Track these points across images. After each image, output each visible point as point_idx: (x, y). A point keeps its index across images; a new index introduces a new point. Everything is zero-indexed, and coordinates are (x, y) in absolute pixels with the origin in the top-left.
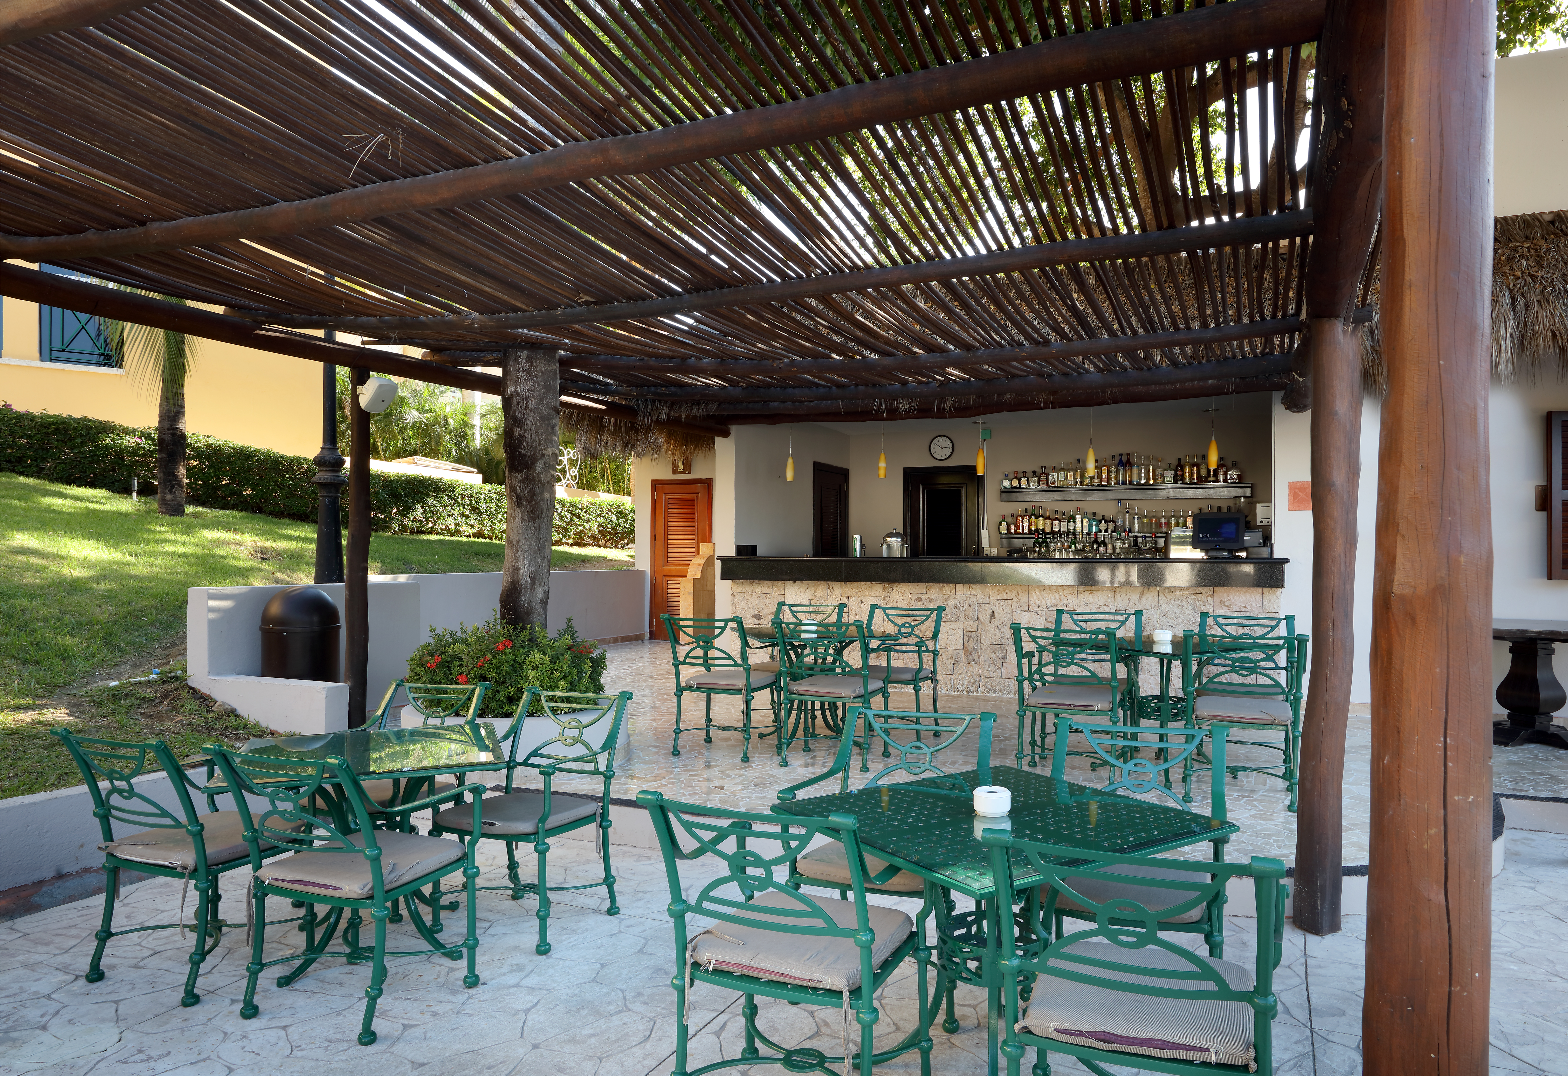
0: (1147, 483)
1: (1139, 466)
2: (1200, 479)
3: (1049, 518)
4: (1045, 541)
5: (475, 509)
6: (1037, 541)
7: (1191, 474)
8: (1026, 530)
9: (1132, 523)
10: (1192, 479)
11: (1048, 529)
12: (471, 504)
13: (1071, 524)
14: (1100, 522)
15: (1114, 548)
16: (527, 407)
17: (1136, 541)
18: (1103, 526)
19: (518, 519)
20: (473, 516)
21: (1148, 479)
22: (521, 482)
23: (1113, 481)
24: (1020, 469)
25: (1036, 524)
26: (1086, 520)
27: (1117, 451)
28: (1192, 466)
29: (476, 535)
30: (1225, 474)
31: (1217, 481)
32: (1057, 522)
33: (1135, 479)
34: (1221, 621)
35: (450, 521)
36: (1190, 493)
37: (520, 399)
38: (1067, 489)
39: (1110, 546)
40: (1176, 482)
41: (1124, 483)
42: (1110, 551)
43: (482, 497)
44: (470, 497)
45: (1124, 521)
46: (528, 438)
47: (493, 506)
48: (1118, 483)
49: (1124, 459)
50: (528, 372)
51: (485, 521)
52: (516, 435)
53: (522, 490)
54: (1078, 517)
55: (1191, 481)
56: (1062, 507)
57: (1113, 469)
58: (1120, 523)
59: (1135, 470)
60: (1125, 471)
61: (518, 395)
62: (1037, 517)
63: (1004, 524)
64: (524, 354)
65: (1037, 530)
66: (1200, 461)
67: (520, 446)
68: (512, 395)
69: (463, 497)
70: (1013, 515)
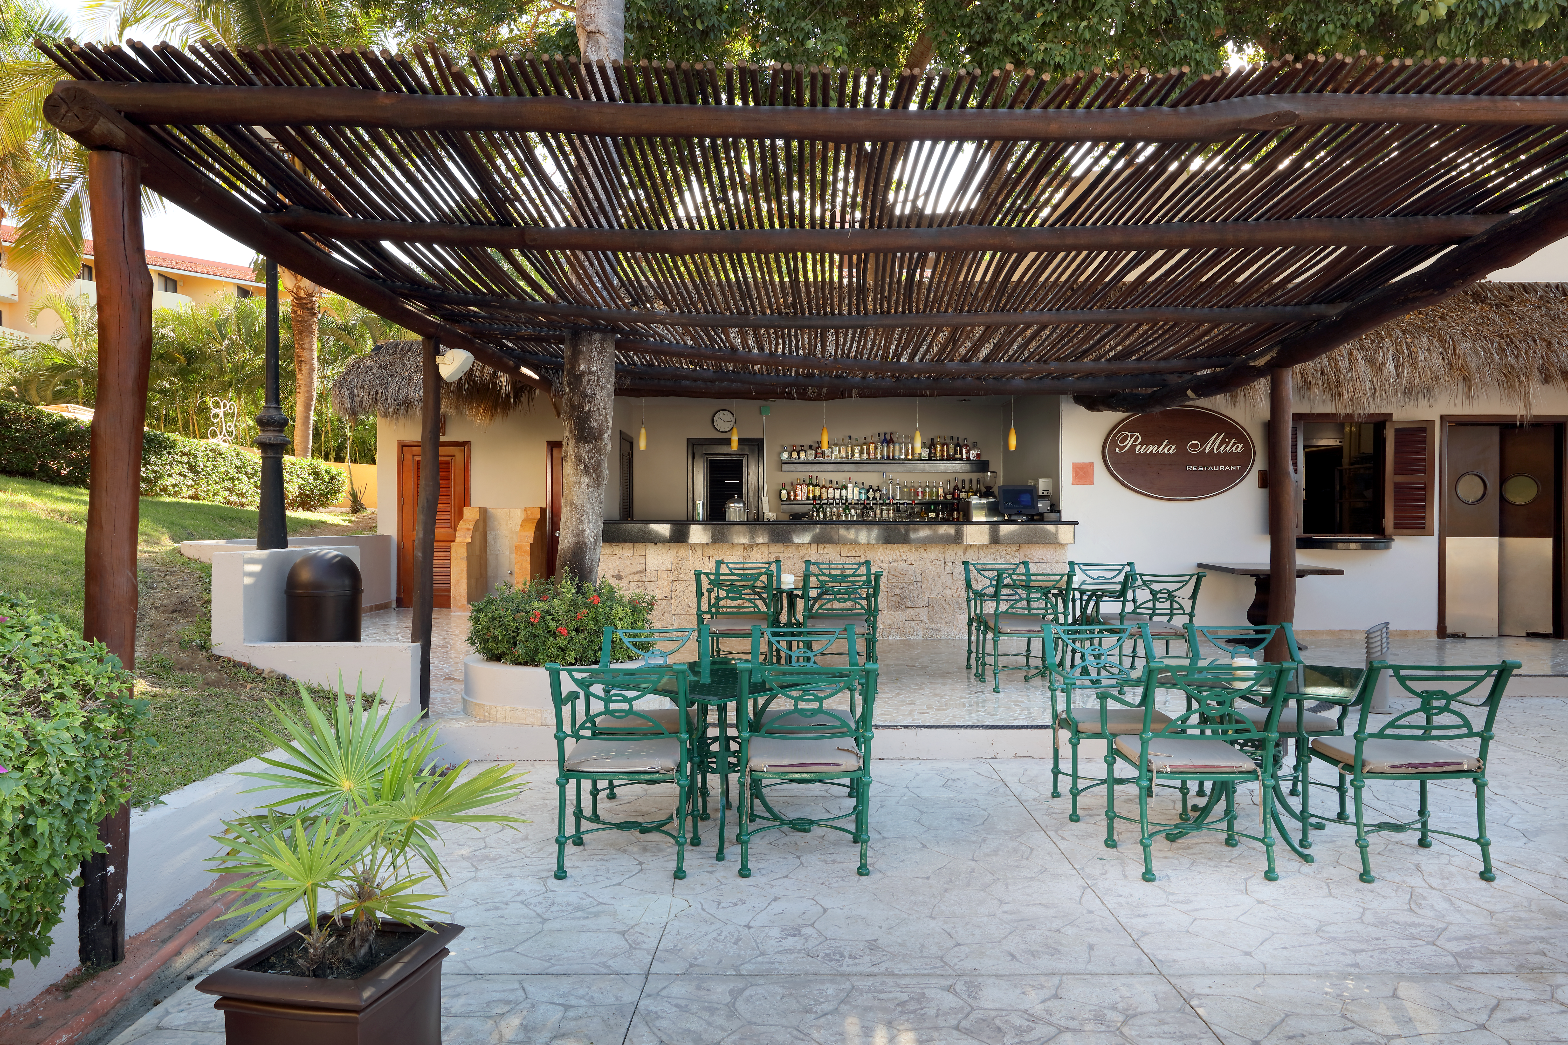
0: (906, 458)
1: (900, 443)
2: (949, 457)
3: (824, 487)
4: (821, 507)
5: (192, 469)
6: (815, 507)
7: (942, 452)
8: (805, 497)
9: (894, 492)
10: (942, 455)
11: (824, 497)
12: (189, 462)
13: (844, 492)
14: (868, 491)
15: (882, 513)
16: (598, 383)
17: (898, 507)
18: (871, 494)
19: (584, 486)
20: (190, 475)
21: (907, 454)
22: (588, 452)
23: (879, 456)
24: (798, 442)
25: (814, 492)
26: (856, 489)
27: (882, 430)
28: (943, 445)
29: (191, 497)
30: (968, 452)
31: (961, 458)
32: (831, 491)
33: (897, 454)
34: (1083, 567)
35: (169, 482)
36: (942, 467)
37: (592, 376)
38: (838, 462)
39: (878, 512)
40: (930, 458)
41: (888, 458)
42: (878, 516)
43: (201, 454)
44: (188, 454)
45: (888, 490)
46: (597, 412)
47: (209, 464)
48: (882, 458)
49: (888, 438)
50: (600, 353)
51: (201, 482)
52: (586, 408)
53: (590, 459)
54: (850, 487)
55: (942, 459)
56: (835, 477)
57: (879, 445)
58: (884, 492)
59: (897, 447)
60: (888, 447)
61: (590, 373)
62: (814, 486)
63: (784, 492)
64: (597, 336)
65: (814, 497)
66: (948, 441)
67: (589, 419)
68: (583, 373)
69: (183, 454)
70: (792, 484)
